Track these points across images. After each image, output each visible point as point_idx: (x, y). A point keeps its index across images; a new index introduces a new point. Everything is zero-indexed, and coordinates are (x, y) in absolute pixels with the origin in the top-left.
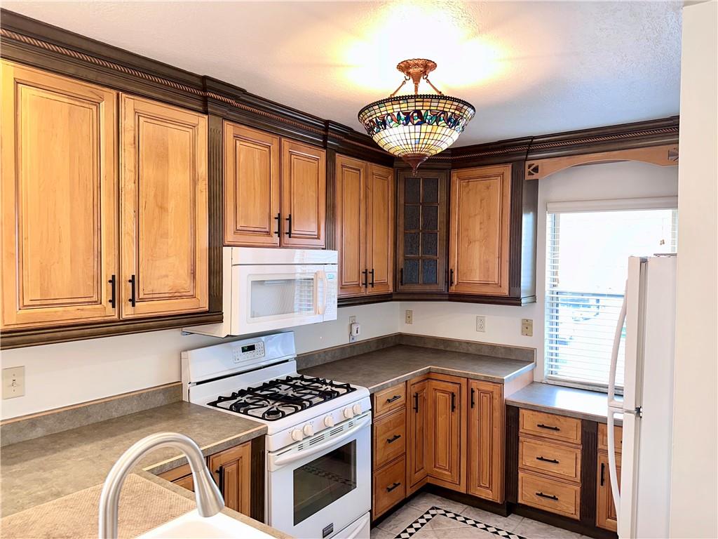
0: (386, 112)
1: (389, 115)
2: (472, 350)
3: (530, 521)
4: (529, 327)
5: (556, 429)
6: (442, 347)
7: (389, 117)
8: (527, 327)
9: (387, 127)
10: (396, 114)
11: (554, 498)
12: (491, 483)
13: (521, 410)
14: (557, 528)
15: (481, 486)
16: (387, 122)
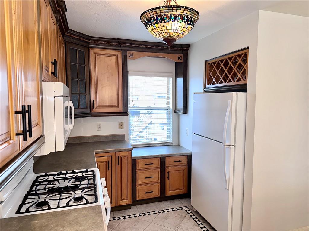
0: (179, 13)
1: (180, 15)
2: (95, 140)
3: (139, 206)
4: (122, 125)
5: (151, 164)
6: (78, 142)
7: (180, 16)
8: (121, 125)
9: (176, 21)
10: (183, 16)
11: (151, 192)
12: (127, 196)
13: (137, 160)
14: (150, 204)
15: (123, 200)
16: (177, 18)
